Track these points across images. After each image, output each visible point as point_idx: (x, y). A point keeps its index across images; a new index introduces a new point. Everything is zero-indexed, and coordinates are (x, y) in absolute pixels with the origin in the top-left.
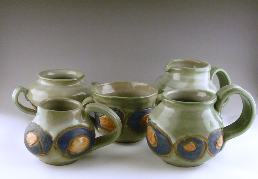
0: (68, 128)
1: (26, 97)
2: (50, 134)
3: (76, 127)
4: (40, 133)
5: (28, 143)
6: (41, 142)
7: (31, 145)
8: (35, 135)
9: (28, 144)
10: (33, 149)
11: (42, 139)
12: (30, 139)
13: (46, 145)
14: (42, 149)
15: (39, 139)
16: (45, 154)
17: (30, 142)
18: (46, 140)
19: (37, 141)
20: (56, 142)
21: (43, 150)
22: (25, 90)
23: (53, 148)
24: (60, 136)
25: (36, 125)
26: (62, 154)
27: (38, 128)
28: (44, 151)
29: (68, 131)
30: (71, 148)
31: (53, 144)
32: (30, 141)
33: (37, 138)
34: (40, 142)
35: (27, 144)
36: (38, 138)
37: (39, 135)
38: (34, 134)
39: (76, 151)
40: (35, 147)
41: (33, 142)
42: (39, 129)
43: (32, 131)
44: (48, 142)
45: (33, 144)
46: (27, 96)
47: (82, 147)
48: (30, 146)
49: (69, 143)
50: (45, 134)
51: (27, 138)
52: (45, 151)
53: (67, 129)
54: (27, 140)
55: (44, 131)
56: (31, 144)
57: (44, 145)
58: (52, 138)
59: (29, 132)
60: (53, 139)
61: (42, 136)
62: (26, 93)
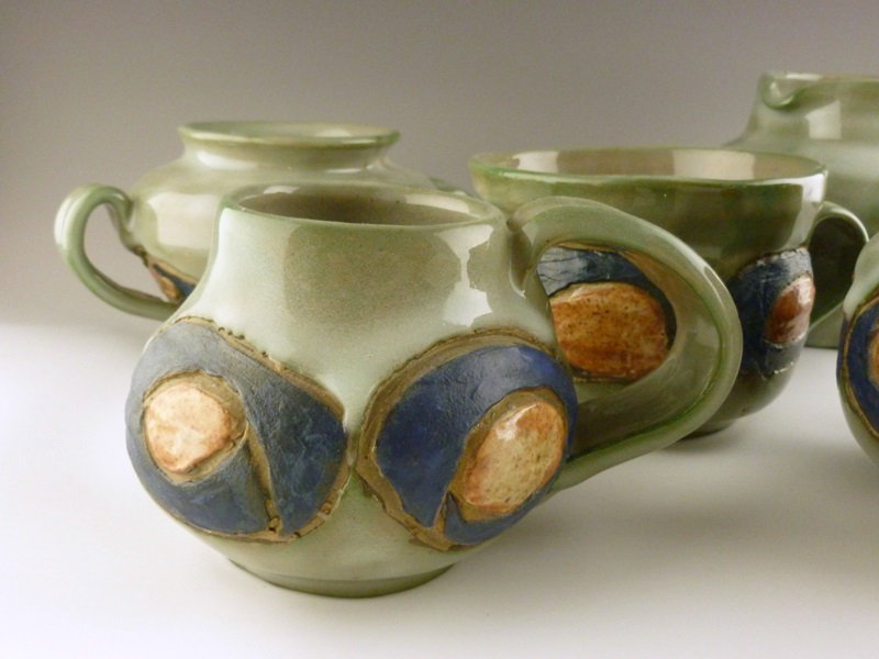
0: (441, 342)
1: (124, 234)
2: (321, 387)
3: (486, 340)
4: (243, 383)
5: (157, 455)
6: (258, 448)
7: (179, 472)
8: (210, 401)
9: (163, 466)
10: (198, 500)
11: (262, 427)
12: (172, 430)
13: (299, 466)
14: (264, 495)
15: (240, 427)
16: (282, 534)
17: (174, 451)
18: (294, 430)
19: (227, 440)
20: (369, 445)
21: (272, 506)
22: (120, 197)
23: (345, 488)
24: (396, 400)
25: (211, 329)
26: (409, 527)
27: (229, 351)
28: (282, 508)
29: (442, 360)
30: (473, 479)
31: (350, 461)
32: (171, 443)
33: (228, 421)
34: (247, 448)
35: (148, 464)
36: (233, 417)
37: (241, 397)
38: (204, 390)
39: (501, 501)
40: (212, 484)
41: (198, 452)
42: (237, 355)
43: (189, 372)
44: (310, 447)
45: (197, 466)
46: (131, 226)
47: (533, 469)
48: (177, 480)
49: (458, 451)
50: (284, 391)
51: (151, 424)
52: (291, 509)
53: (435, 351)
54: (151, 438)
55: (278, 368)
56: (182, 465)
57: (282, 470)
58: (341, 411)
59: (161, 382)
60: (349, 419)
61: (259, 402)
62: (122, 209)
